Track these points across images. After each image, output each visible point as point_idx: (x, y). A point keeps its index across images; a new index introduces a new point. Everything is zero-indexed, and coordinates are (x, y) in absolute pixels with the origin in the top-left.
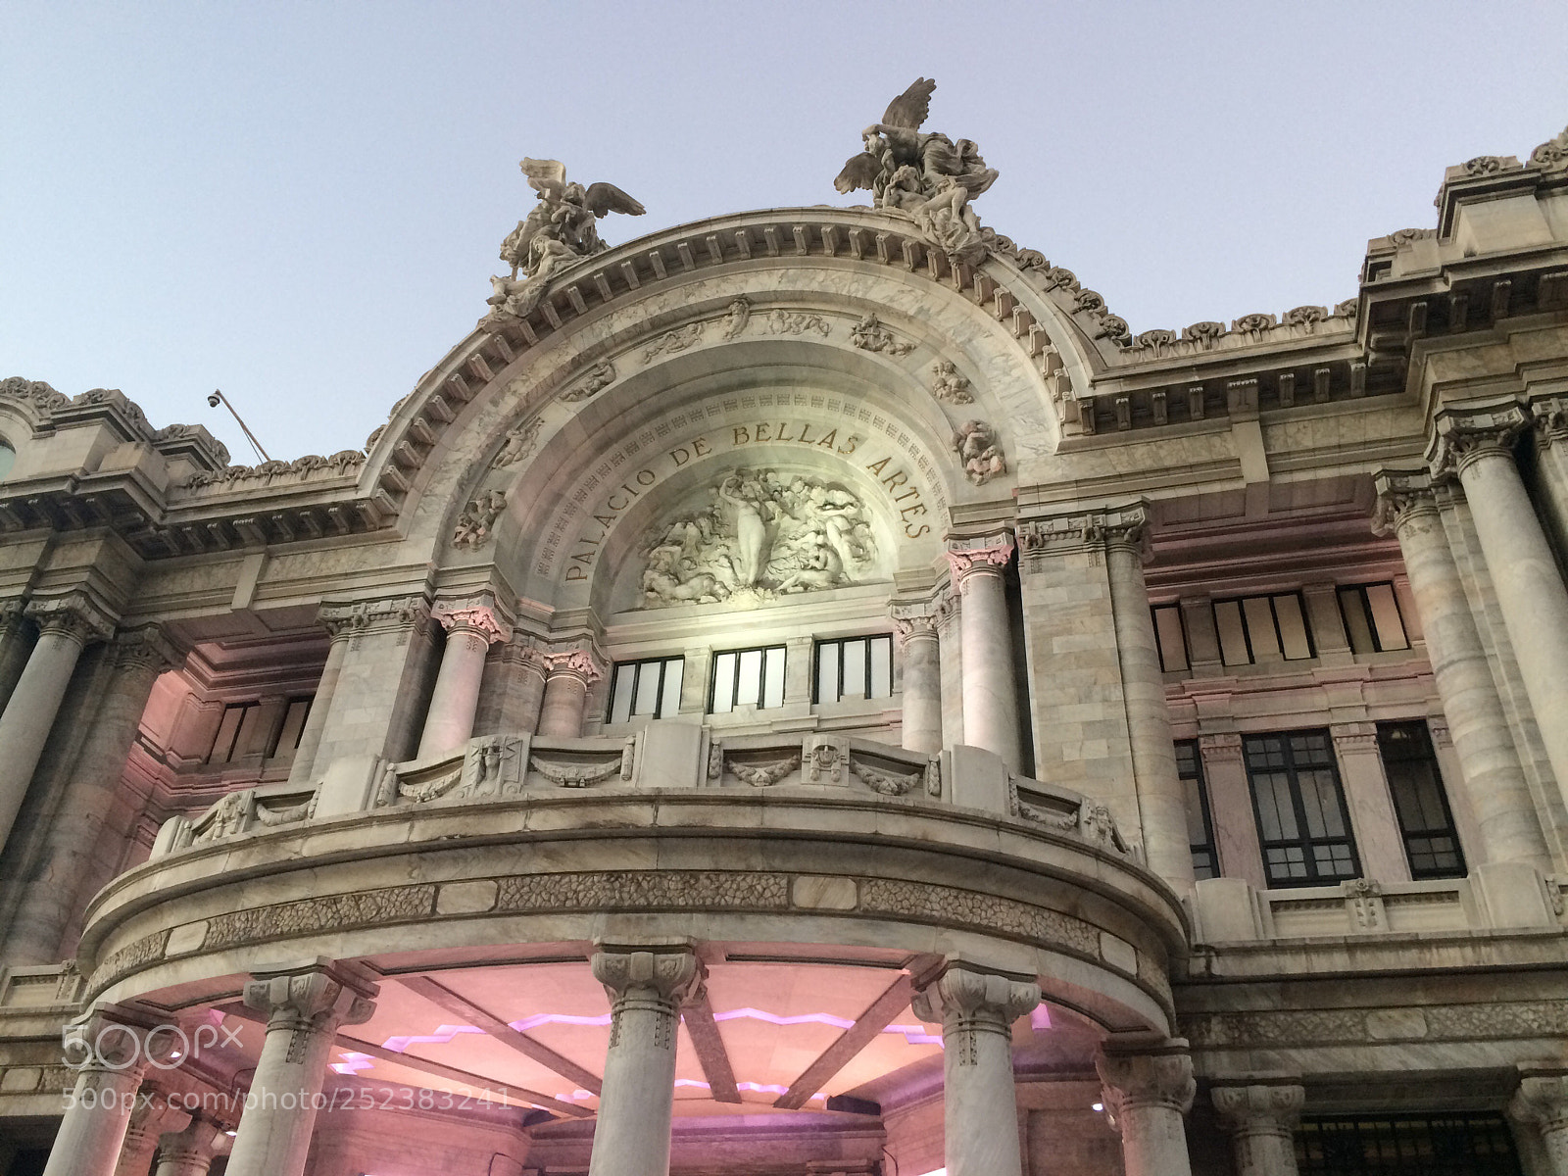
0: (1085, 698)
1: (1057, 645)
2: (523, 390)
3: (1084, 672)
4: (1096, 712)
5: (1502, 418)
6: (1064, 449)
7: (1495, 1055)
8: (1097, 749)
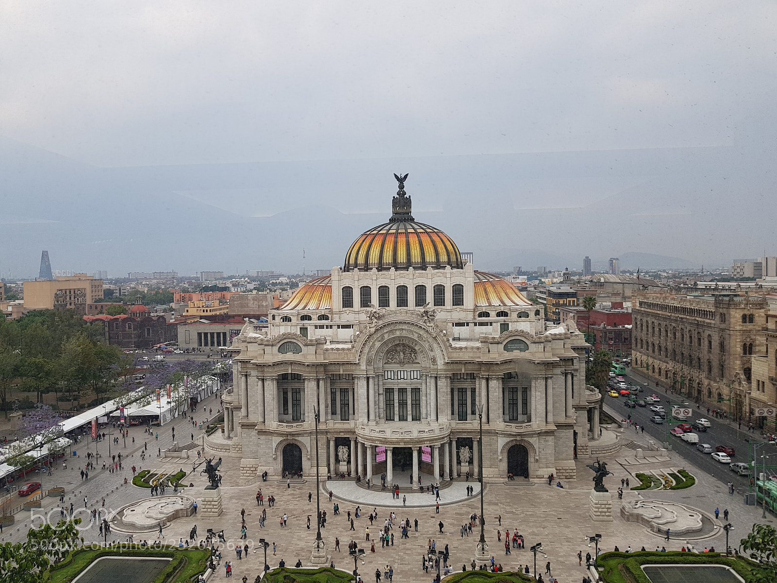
0: (443, 397)
1: (441, 390)
3: (443, 394)
4: (444, 399)
5: (486, 376)
6: (443, 365)
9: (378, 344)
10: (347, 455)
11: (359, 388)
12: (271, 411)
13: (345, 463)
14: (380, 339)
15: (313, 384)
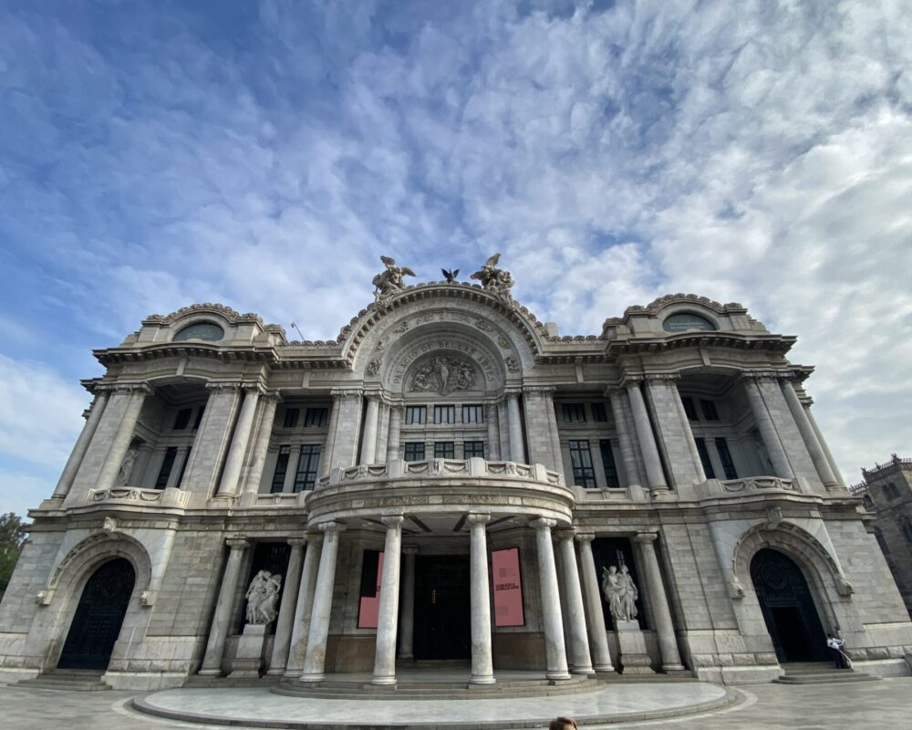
0: (541, 435)
1: (534, 420)
2: (384, 328)
3: (541, 429)
4: (543, 439)
5: (639, 377)
6: (534, 368)
7: (632, 529)
8: (544, 449)
9: (394, 338)
10: (272, 598)
11: (340, 419)
12: (97, 464)
13: (262, 628)
14: (399, 329)
15: (227, 400)
